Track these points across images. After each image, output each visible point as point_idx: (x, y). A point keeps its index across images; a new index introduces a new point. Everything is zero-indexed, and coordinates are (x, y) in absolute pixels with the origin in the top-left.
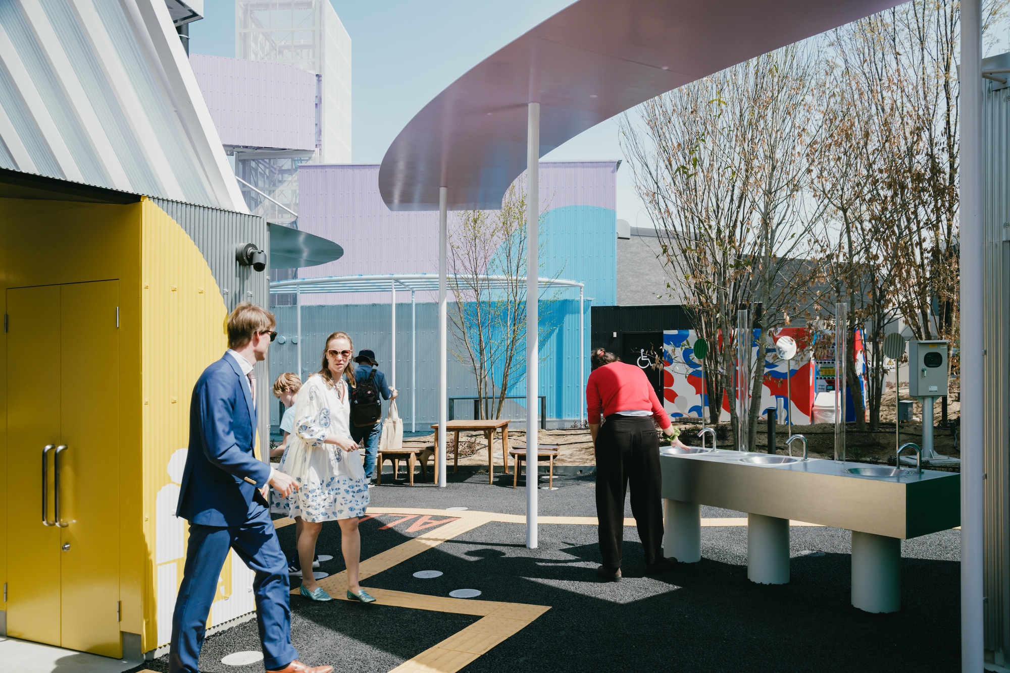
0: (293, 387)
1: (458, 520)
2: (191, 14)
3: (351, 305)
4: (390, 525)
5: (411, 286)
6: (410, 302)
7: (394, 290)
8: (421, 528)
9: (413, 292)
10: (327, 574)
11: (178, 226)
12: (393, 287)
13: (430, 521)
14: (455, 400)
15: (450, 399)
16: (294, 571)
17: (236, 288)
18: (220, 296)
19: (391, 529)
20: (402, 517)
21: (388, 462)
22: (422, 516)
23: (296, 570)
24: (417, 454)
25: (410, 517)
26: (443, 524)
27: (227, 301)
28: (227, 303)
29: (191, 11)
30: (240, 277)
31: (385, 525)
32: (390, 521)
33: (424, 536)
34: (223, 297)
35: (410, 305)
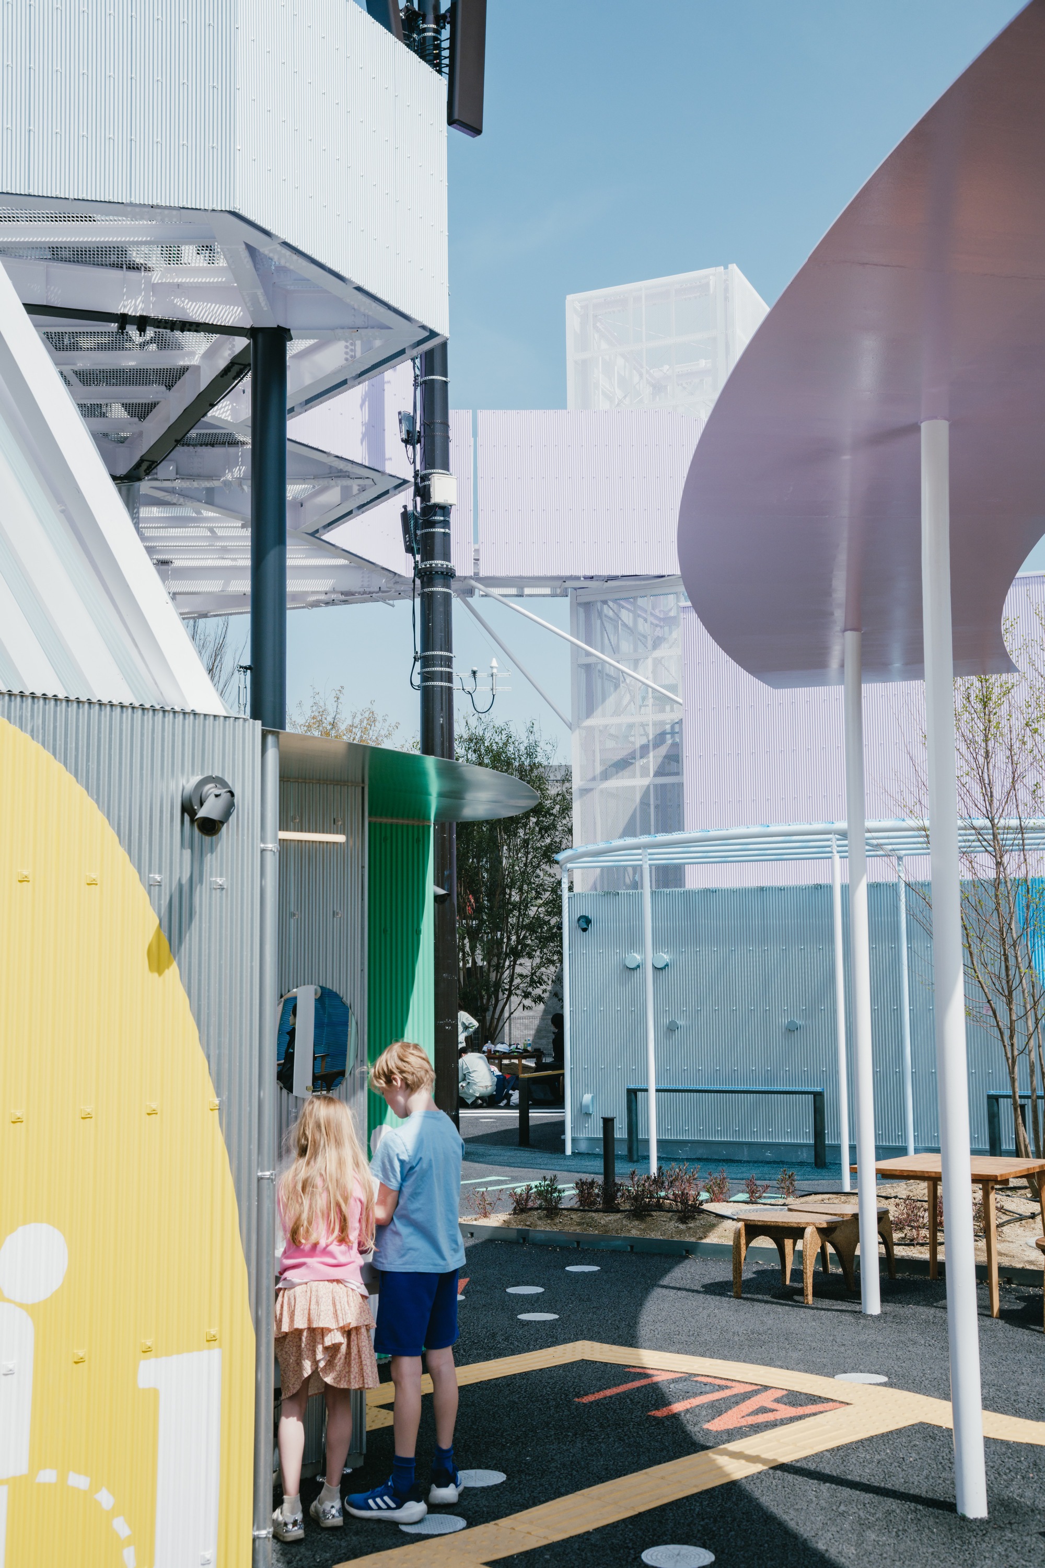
0: (410, 1077)
1: (849, 1406)
2: (427, 334)
3: (771, 889)
4: (678, 1407)
5: (890, 847)
6: (895, 880)
7: (837, 857)
8: (743, 1422)
9: (900, 858)
10: (462, 1523)
11: (35, 746)
12: (835, 849)
13: (775, 1406)
14: (1001, 1100)
15: (990, 1097)
16: (389, 1508)
17: (181, 872)
18: (142, 891)
19: (675, 1417)
20: (721, 1388)
21: (765, 1242)
22: (766, 1388)
23: (393, 1505)
24: (821, 1231)
25: (739, 1389)
26: (800, 1418)
27: (160, 899)
28: (160, 905)
29: (424, 327)
30: (192, 848)
31: (670, 1404)
32: (687, 1395)
33: (732, 1446)
34: (149, 893)
35: (894, 887)
